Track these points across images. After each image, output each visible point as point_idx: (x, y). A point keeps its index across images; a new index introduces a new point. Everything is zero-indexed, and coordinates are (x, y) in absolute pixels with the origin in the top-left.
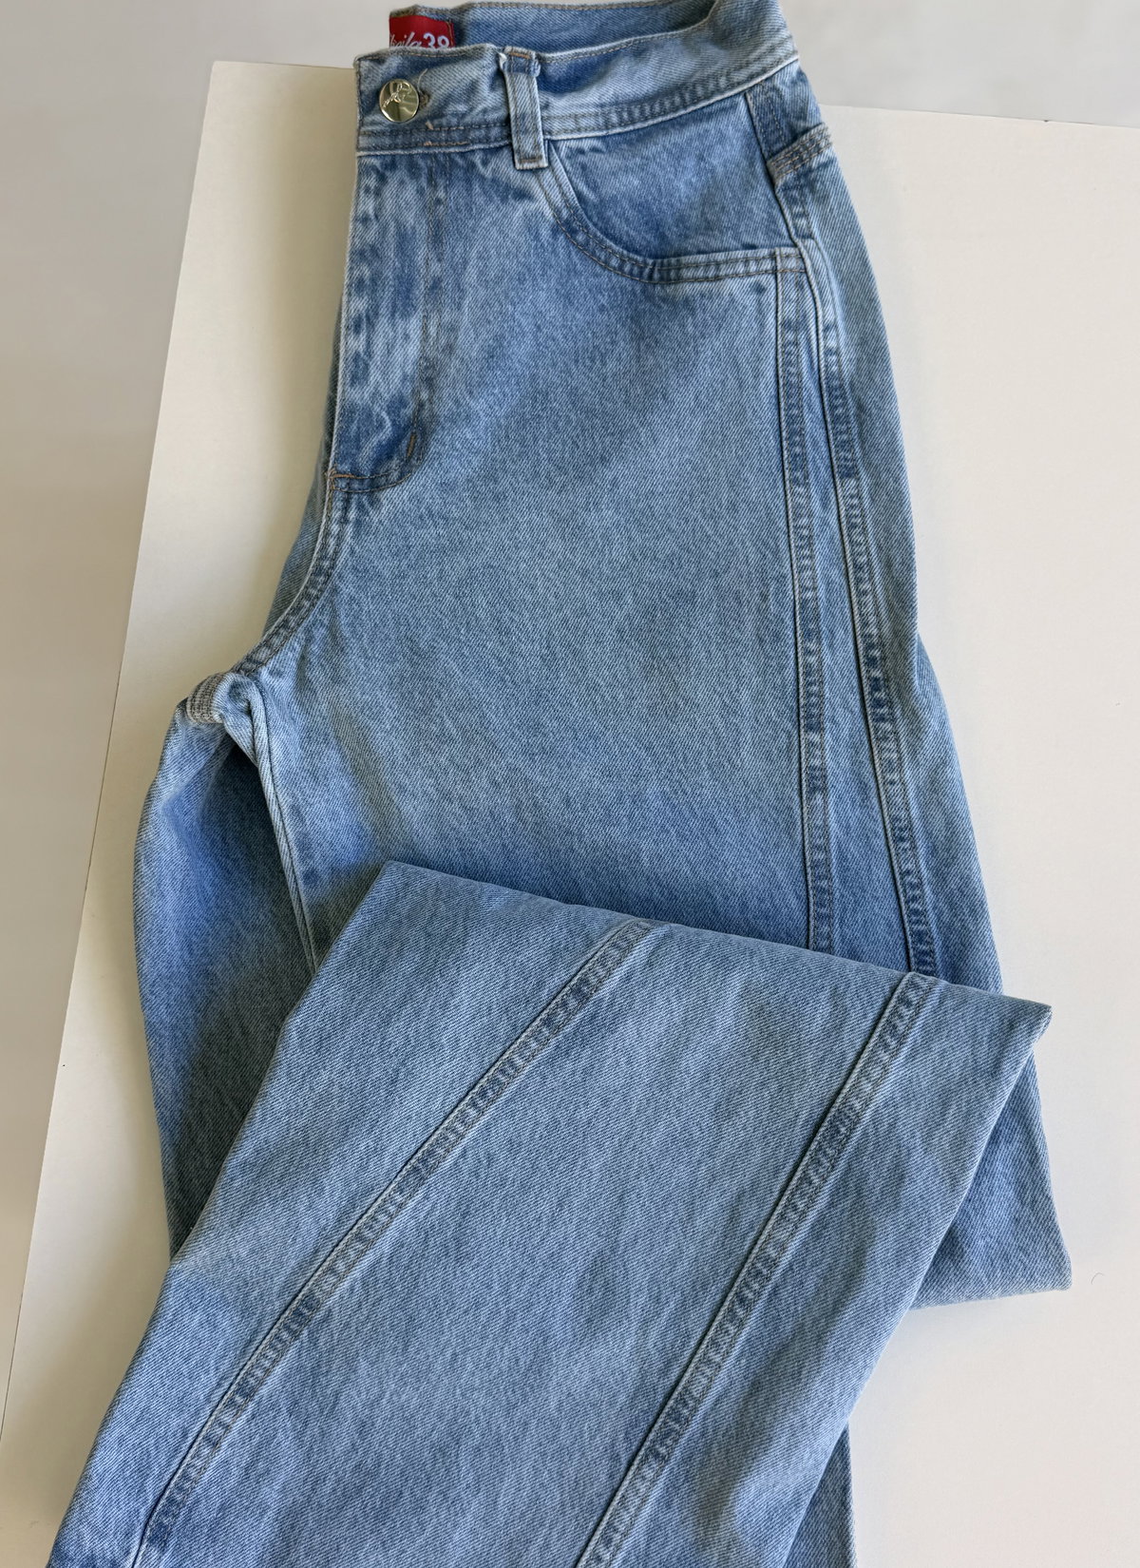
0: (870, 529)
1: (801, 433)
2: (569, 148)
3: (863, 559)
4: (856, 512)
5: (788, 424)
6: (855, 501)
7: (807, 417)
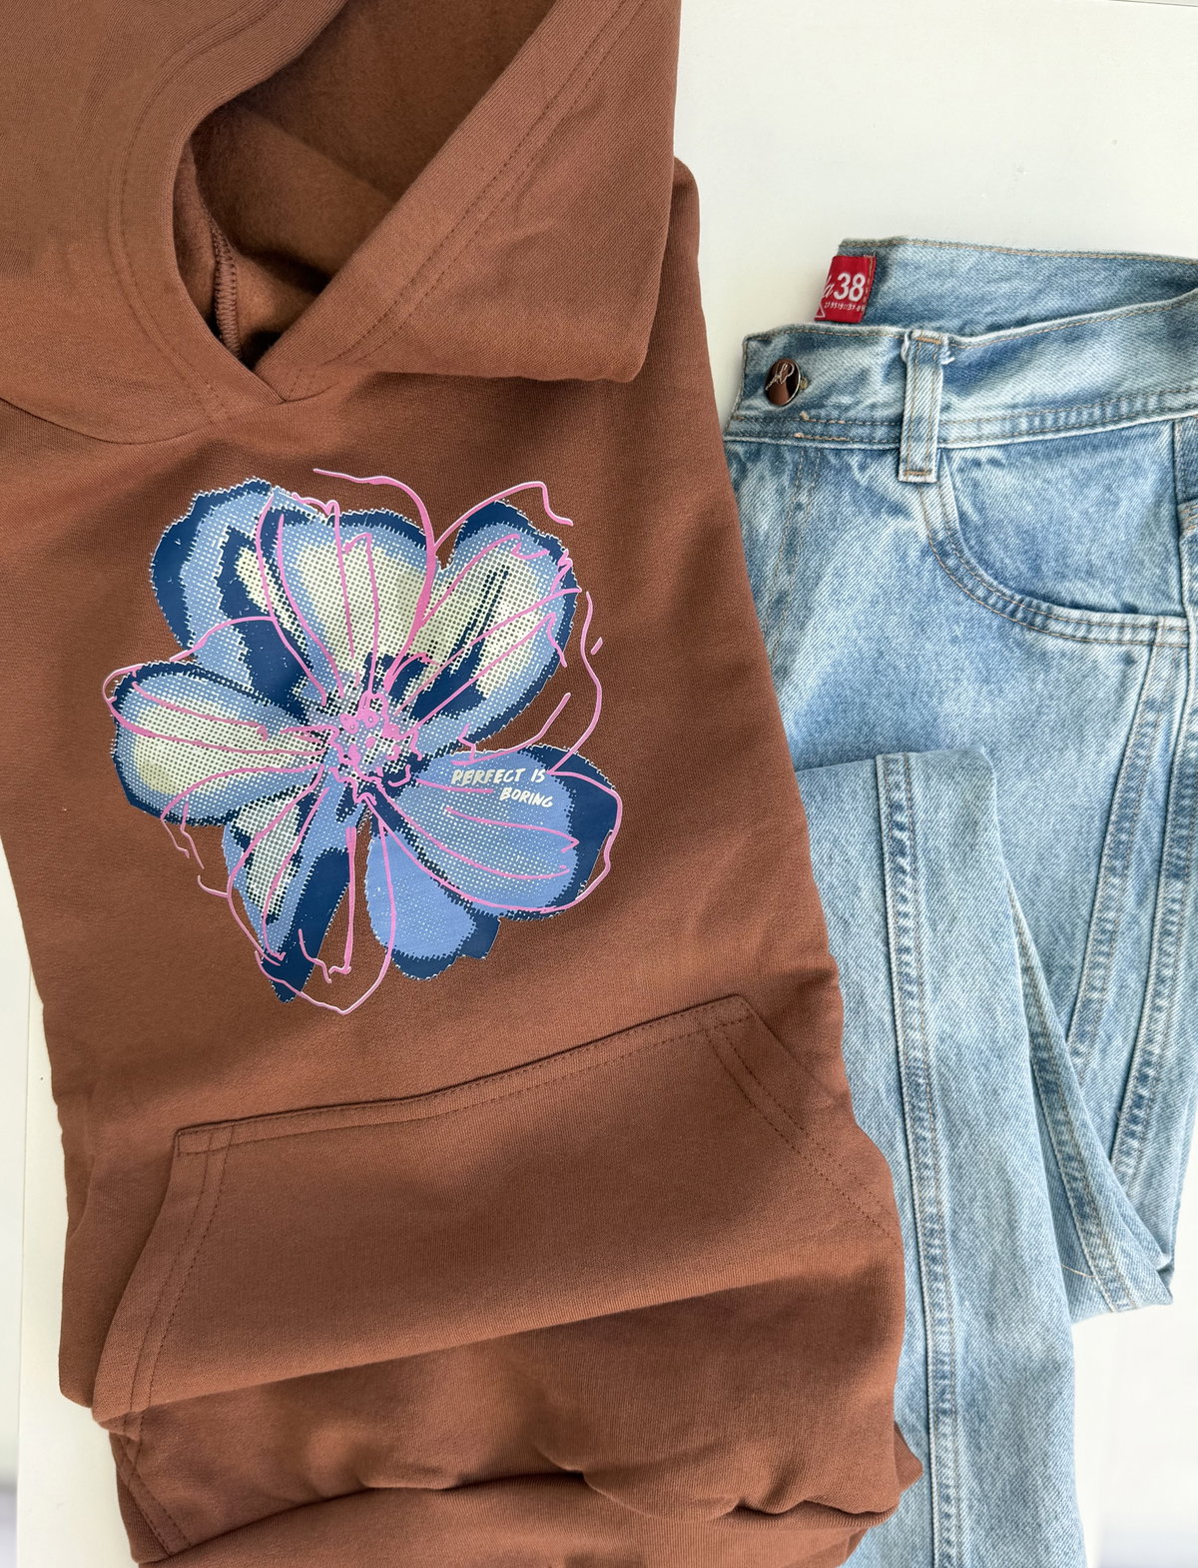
0: (1185, 941)
1: (1132, 819)
2: (965, 460)
3: (1168, 972)
4: (1175, 919)
5: (1121, 807)
6: (1176, 907)
7: (1145, 802)
